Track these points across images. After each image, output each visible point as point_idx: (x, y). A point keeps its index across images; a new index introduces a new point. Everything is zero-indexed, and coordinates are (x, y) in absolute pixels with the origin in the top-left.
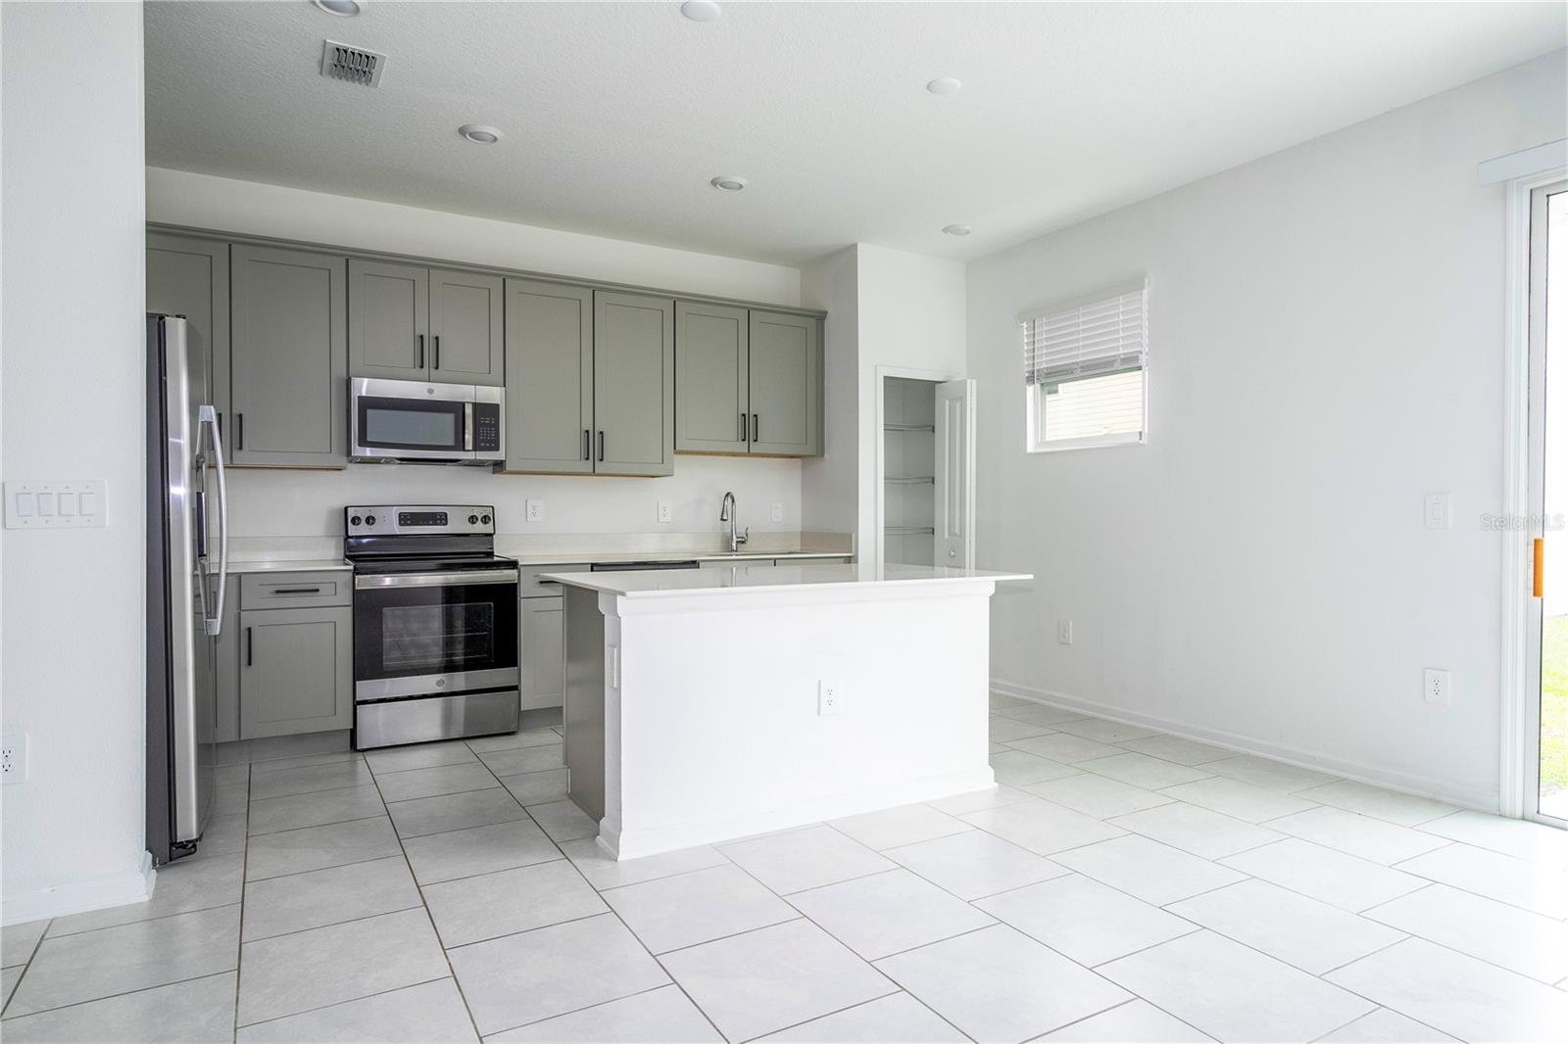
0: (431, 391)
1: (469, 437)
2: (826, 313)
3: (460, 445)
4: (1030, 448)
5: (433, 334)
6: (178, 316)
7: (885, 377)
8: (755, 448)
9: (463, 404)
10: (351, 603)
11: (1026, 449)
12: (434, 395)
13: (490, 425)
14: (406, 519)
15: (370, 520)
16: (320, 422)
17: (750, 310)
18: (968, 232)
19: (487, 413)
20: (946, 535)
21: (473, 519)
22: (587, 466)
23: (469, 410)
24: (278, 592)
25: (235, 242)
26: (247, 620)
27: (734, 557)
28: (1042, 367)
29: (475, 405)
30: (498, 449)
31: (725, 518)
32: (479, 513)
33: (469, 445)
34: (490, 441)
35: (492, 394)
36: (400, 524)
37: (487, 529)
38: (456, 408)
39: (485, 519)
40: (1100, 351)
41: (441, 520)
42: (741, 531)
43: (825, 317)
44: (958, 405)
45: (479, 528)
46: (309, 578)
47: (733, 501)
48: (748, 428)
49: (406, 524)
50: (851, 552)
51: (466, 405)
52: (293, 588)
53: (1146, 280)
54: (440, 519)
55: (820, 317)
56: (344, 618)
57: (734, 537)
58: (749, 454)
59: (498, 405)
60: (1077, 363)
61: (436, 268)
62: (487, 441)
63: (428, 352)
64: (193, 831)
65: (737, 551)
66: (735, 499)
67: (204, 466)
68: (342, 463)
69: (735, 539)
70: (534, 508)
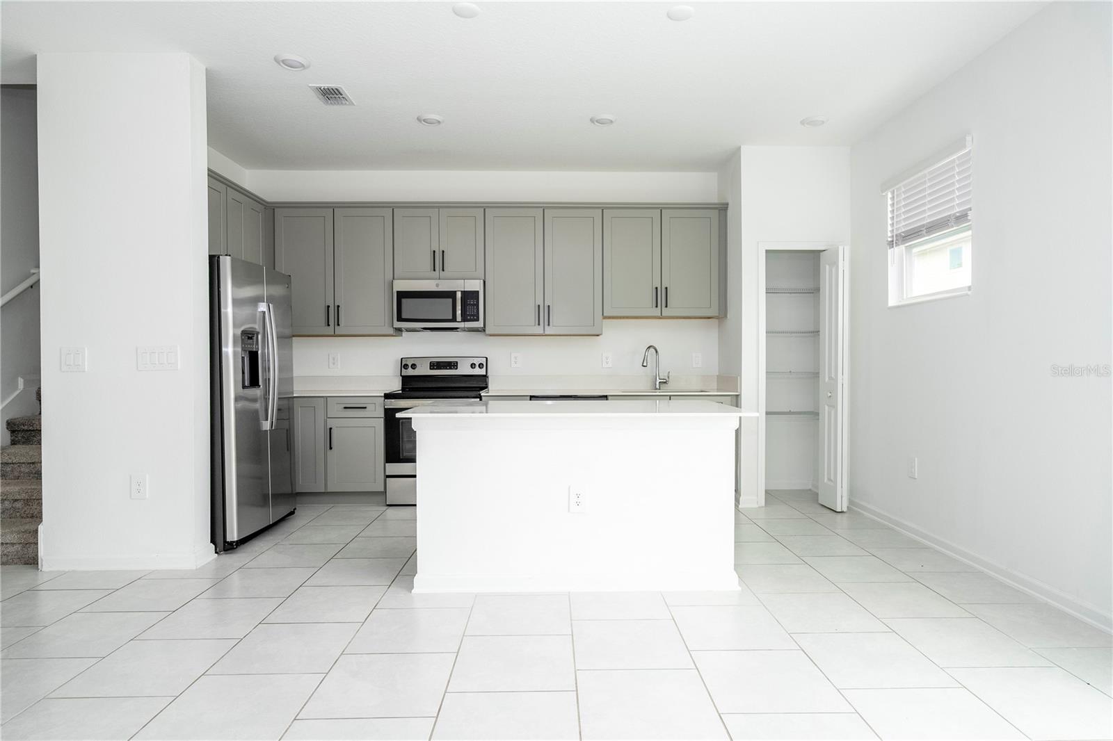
0: (437, 285)
1: (459, 312)
2: (727, 204)
3: (454, 319)
4: (892, 302)
5: (441, 249)
6: (226, 255)
7: (767, 251)
8: (666, 312)
9: (455, 293)
10: (383, 416)
11: (887, 304)
12: (440, 287)
13: (473, 305)
14: (436, 365)
15: (414, 366)
16: (379, 308)
17: (661, 208)
18: (823, 122)
19: (470, 298)
20: (827, 379)
21: (473, 366)
22: (540, 330)
23: (459, 295)
24: (345, 408)
25: (336, 207)
26: (331, 423)
27: (656, 394)
28: (900, 231)
29: (464, 293)
30: (477, 320)
31: (645, 364)
32: (477, 362)
33: (459, 318)
34: (473, 315)
35: (474, 285)
36: (431, 369)
37: (482, 372)
38: (451, 295)
39: (481, 366)
40: (940, 212)
41: (454, 366)
42: (663, 375)
43: (727, 207)
44: (834, 270)
45: (477, 371)
46: (363, 400)
47: (657, 352)
48: (661, 297)
49: (433, 369)
50: (737, 392)
51: (457, 293)
52: (355, 407)
53: (969, 138)
54: (452, 365)
55: (723, 209)
56: (380, 425)
57: (658, 377)
58: (661, 317)
59: (478, 292)
60: (923, 226)
61: (439, 207)
62: (472, 315)
63: (438, 261)
64: (233, 535)
65: (659, 389)
66: (658, 350)
67: (260, 337)
68: (391, 331)
69: (658, 381)
70: (516, 358)
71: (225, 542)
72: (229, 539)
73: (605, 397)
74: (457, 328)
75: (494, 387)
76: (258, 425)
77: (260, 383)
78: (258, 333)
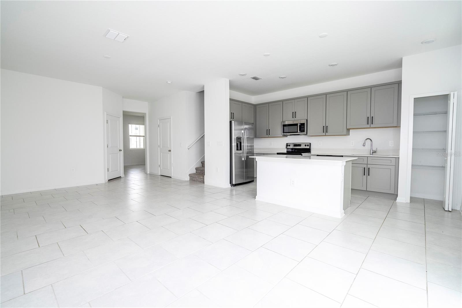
2: (401, 81)
3: (297, 132)
5: (295, 111)
7: (414, 98)
8: (372, 126)
12: (294, 122)
13: (303, 127)
14: (295, 145)
15: (289, 146)
16: (279, 129)
17: (371, 88)
19: (302, 125)
21: (306, 145)
22: (324, 134)
25: (269, 103)
27: (371, 156)
29: (300, 124)
30: (304, 132)
31: (364, 145)
33: (299, 131)
35: (304, 121)
37: (308, 147)
38: (296, 125)
39: (308, 145)
42: (374, 149)
47: (371, 140)
48: (370, 120)
50: (398, 156)
51: (298, 124)
54: (300, 145)
55: (400, 83)
57: (372, 150)
59: (305, 123)
61: (295, 99)
62: (302, 130)
63: (294, 115)
64: (234, 183)
65: (372, 154)
66: (372, 140)
67: (242, 138)
68: (282, 136)
69: (372, 151)
70: (320, 143)
71: (232, 184)
72: (233, 183)
73: (342, 156)
74: (299, 134)
75: (313, 152)
76: (242, 159)
77: (242, 149)
78: (241, 138)
